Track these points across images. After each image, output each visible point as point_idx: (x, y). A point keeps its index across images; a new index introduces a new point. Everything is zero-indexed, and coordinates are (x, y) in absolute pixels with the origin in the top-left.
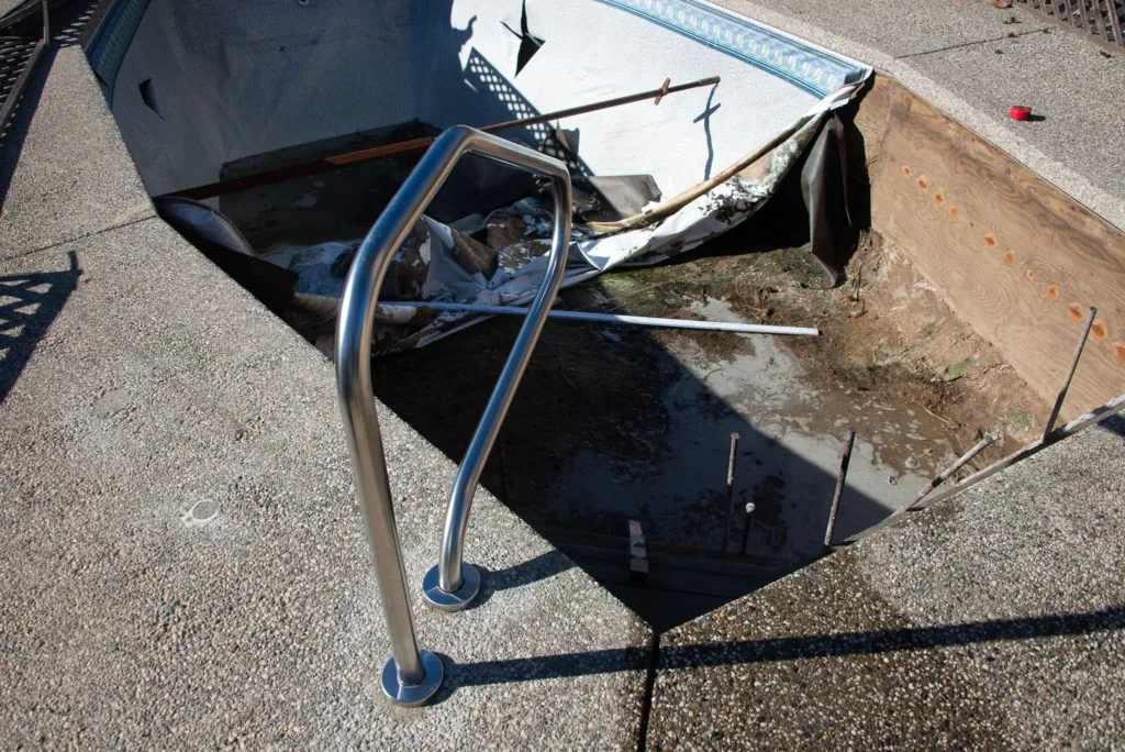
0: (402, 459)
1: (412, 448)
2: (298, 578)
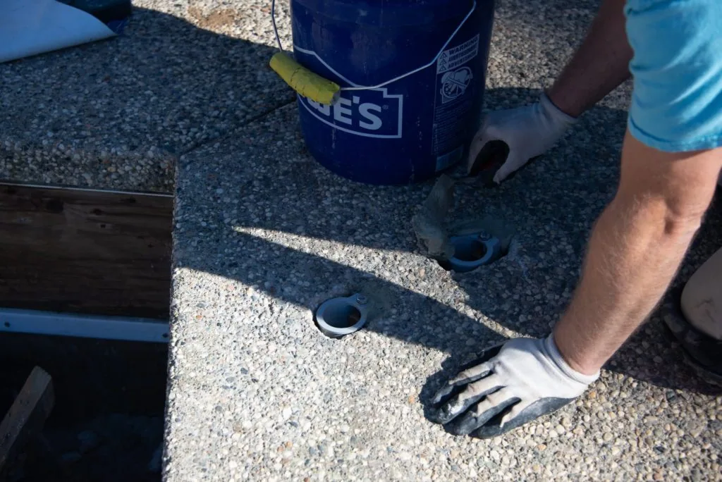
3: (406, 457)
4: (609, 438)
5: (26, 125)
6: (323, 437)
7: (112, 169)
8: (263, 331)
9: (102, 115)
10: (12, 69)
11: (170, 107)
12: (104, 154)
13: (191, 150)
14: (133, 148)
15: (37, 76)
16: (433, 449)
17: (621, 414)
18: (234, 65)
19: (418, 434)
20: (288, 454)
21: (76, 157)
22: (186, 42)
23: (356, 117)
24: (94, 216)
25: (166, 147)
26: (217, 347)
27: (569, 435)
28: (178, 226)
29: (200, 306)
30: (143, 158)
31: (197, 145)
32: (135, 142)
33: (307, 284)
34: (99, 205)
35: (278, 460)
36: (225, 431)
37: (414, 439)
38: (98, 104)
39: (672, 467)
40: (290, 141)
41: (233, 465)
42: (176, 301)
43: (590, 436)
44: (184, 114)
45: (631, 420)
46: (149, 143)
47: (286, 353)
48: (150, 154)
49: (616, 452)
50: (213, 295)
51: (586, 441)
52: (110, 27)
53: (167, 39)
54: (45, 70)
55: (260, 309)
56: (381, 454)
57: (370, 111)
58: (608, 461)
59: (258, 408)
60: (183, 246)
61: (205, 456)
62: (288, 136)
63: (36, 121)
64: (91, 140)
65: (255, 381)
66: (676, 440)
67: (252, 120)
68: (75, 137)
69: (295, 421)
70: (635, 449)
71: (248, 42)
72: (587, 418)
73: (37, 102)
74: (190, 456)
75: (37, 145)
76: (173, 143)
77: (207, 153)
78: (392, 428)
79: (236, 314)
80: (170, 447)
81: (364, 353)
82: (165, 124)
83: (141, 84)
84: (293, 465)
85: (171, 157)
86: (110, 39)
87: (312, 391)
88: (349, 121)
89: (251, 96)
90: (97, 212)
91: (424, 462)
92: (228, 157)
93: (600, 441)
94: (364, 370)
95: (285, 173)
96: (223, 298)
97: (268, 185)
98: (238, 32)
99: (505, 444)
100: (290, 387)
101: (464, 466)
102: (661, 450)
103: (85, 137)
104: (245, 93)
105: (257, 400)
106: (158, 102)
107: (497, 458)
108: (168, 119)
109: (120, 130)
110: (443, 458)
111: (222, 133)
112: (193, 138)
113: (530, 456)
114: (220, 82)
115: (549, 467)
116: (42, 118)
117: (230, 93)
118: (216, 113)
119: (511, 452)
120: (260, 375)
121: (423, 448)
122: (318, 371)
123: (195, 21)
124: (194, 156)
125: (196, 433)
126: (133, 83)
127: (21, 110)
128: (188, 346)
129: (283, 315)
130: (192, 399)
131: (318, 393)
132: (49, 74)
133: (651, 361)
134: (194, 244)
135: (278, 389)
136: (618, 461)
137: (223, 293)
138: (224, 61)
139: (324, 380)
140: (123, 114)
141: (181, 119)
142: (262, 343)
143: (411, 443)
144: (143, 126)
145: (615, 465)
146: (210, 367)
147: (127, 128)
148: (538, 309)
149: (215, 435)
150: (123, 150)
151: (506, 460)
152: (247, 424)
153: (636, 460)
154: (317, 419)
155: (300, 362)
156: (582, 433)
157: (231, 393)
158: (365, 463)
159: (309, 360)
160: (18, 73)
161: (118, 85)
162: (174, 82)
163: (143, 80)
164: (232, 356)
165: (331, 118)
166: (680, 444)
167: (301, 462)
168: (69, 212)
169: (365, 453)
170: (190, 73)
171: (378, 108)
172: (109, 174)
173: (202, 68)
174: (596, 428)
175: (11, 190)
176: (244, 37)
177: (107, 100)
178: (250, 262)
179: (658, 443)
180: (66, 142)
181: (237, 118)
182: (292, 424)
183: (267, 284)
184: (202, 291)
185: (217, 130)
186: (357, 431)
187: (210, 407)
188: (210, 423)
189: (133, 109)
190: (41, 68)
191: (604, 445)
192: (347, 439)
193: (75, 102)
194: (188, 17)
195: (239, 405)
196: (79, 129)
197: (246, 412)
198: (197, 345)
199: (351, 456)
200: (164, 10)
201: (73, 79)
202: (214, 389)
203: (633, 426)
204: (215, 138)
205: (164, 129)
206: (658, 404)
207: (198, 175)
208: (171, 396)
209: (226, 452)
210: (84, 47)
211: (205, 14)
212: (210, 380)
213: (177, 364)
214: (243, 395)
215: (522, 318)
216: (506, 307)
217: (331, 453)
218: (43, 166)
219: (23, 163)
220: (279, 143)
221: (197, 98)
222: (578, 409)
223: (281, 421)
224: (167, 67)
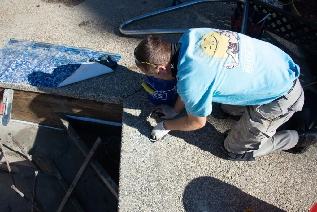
0: (132, 190)
1: (126, 192)
2: (189, 168)
3: (165, 170)
4: (203, 166)
5: (97, 90)
6: (150, 165)
7: (112, 100)
8: (139, 140)
9: (111, 89)
10: (96, 78)
11: (123, 87)
12: (111, 97)
13: (127, 97)
14: (116, 96)
15: (100, 80)
16: (170, 169)
17: (205, 161)
18: (135, 78)
19: (168, 165)
20: (143, 169)
21: (106, 98)
22: (127, 73)
23: (158, 96)
24: (109, 106)
25: (122, 97)
26: (130, 143)
27: (196, 166)
28: (123, 115)
29: (127, 134)
30: (118, 98)
31: (128, 96)
32: (116, 95)
33: (147, 130)
34: (110, 105)
35: (141, 170)
36: (131, 163)
37: (167, 166)
38: (110, 86)
39: (214, 173)
40: (145, 96)
41: (132, 171)
42: (123, 132)
43: (200, 166)
44: (126, 89)
45: (207, 162)
46: (119, 95)
47: (143, 145)
48: (119, 98)
49: (204, 170)
50: (129, 131)
51: (199, 167)
52: (113, 70)
53: (123, 72)
54: (101, 79)
55: (138, 135)
56: (160, 169)
57: (160, 95)
58: (203, 172)
59: (137, 158)
60: (124, 120)
61: (127, 168)
62: (145, 95)
63: (99, 90)
64: (109, 94)
65: (137, 152)
66: (215, 167)
67: (138, 91)
68: (106, 94)
69: (144, 161)
70: (207, 169)
71: (138, 73)
72: (199, 162)
73: (100, 86)
74: (124, 168)
75: (99, 95)
76: (123, 95)
77: (129, 99)
78: (163, 164)
79: (134, 136)
80: (121, 166)
81: (158, 146)
82: (122, 91)
83: (118, 82)
84: (144, 171)
85: (123, 99)
86: (113, 72)
87: (148, 154)
88: (156, 96)
89: (138, 85)
90: (110, 106)
91: (169, 171)
92: (133, 100)
93: (201, 167)
94: (158, 150)
95: (144, 104)
96: (131, 132)
97: (141, 106)
98: (136, 71)
99: (184, 168)
100: (144, 154)
101: (176, 173)
102: (212, 169)
103: (108, 94)
104: (137, 85)
105: (137, 156)
106: (121, 86)
107: (182, 171)
108: (123, 90)
109: (114, 92)
110: (172, 171)
111: (133, 94)
112: (127, 94)
113: (188, 170)
114: (133, 82)
115: (192, 173)
116: (100, 89)
117: (134, 85)
118: (131, 89)
119: (185, 169)
120: (138, 150)
121: (168, 168)
122: (149, 150)
123: (129, 68)
124: (127, 99)
125: (126, 163)
126: (117, 82)
127: (97, 87)
128: (125, 143)
129: (143, 137)
130: (125, 155)
131: (149, 155)
132: (102, 79)
133: (211, 149)
134: (126, 119)
135: (141, 154)
136: (204, 172)
137: (131, 131)
138: (134, 77)
139: (150, 152)
140: (114, 89)
141: (125, 90)
142: (138, 143)
143: (166, 167)
144: (118, 92)
145: (204, 173)
146: (128, 148)
147: (115, 92)
148: (191, 137)
149: (129, 164)
150: (114, 97)
151: (184, 171)
152: (135, 162)
153: (208, 171)
154: (149, 161)
155: (146, 148)
156: (198, 165)
157: (132, 154)
158: (157, 172)
159: (147, 147)
160: (97, 79)
161: (114, 82)
162: (124, 82)
163: (119, 81)
164: (133, 146)
165: (153, 95)
166: (215, 168)
167: (145, 171)
168: (105, 105)
169: (157, 169)
170: (127, 79)
171: (162, 95)
172: (111, 101)
173: (129, 79)
174: (201, 164)
175: (95, 101)
176: (138, 72)
177: (112, 86)
178: (137, 124)
179: (212, 168)
180: (104, 95)
181: (135, 90)
182: (144, 162)
183: (140, 129)
184: (127, 130)
185: (132, 93)
186: (156, 164)
187: (128, 157)
188: (128, 161)
189: (116, 88)
190: (101, 78)
191: (202, 168)
192: (154, 166)
193: (106, 86)
194: (127, 67)
195: (134, 157)
196: (107, 92)
197: (135, 159)
198: (126, 143)
199: (155, 170)
200: (123, 66)
201: (106, 81)
202: (129, 153)
203: (207, 164)
204: (131, 95)
205: (122, 92)
206: (212, 159)
207: (128, 103)
208: (121, 154)
209: (131, 168)
210: (109, 74)
211: (131, 67)
212: (128, 151)
213: (122, 147)
214: (135, 155)
215: (188, 139)
216: (185, 136)
217: (151, 169)
218: (100, 98)
219: (96, 98)
220: (143, 97)
221: (128, 86)
222: (198, 160)
223: (142, 161)
224: (123, 78)
